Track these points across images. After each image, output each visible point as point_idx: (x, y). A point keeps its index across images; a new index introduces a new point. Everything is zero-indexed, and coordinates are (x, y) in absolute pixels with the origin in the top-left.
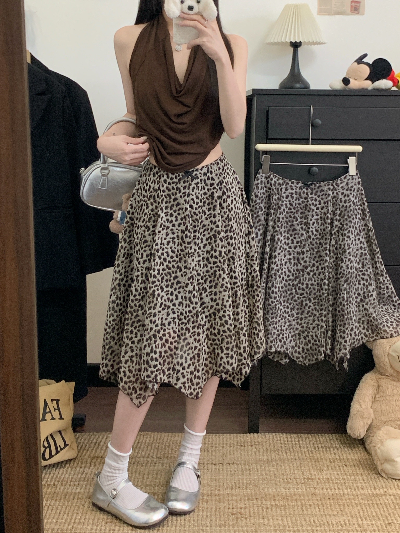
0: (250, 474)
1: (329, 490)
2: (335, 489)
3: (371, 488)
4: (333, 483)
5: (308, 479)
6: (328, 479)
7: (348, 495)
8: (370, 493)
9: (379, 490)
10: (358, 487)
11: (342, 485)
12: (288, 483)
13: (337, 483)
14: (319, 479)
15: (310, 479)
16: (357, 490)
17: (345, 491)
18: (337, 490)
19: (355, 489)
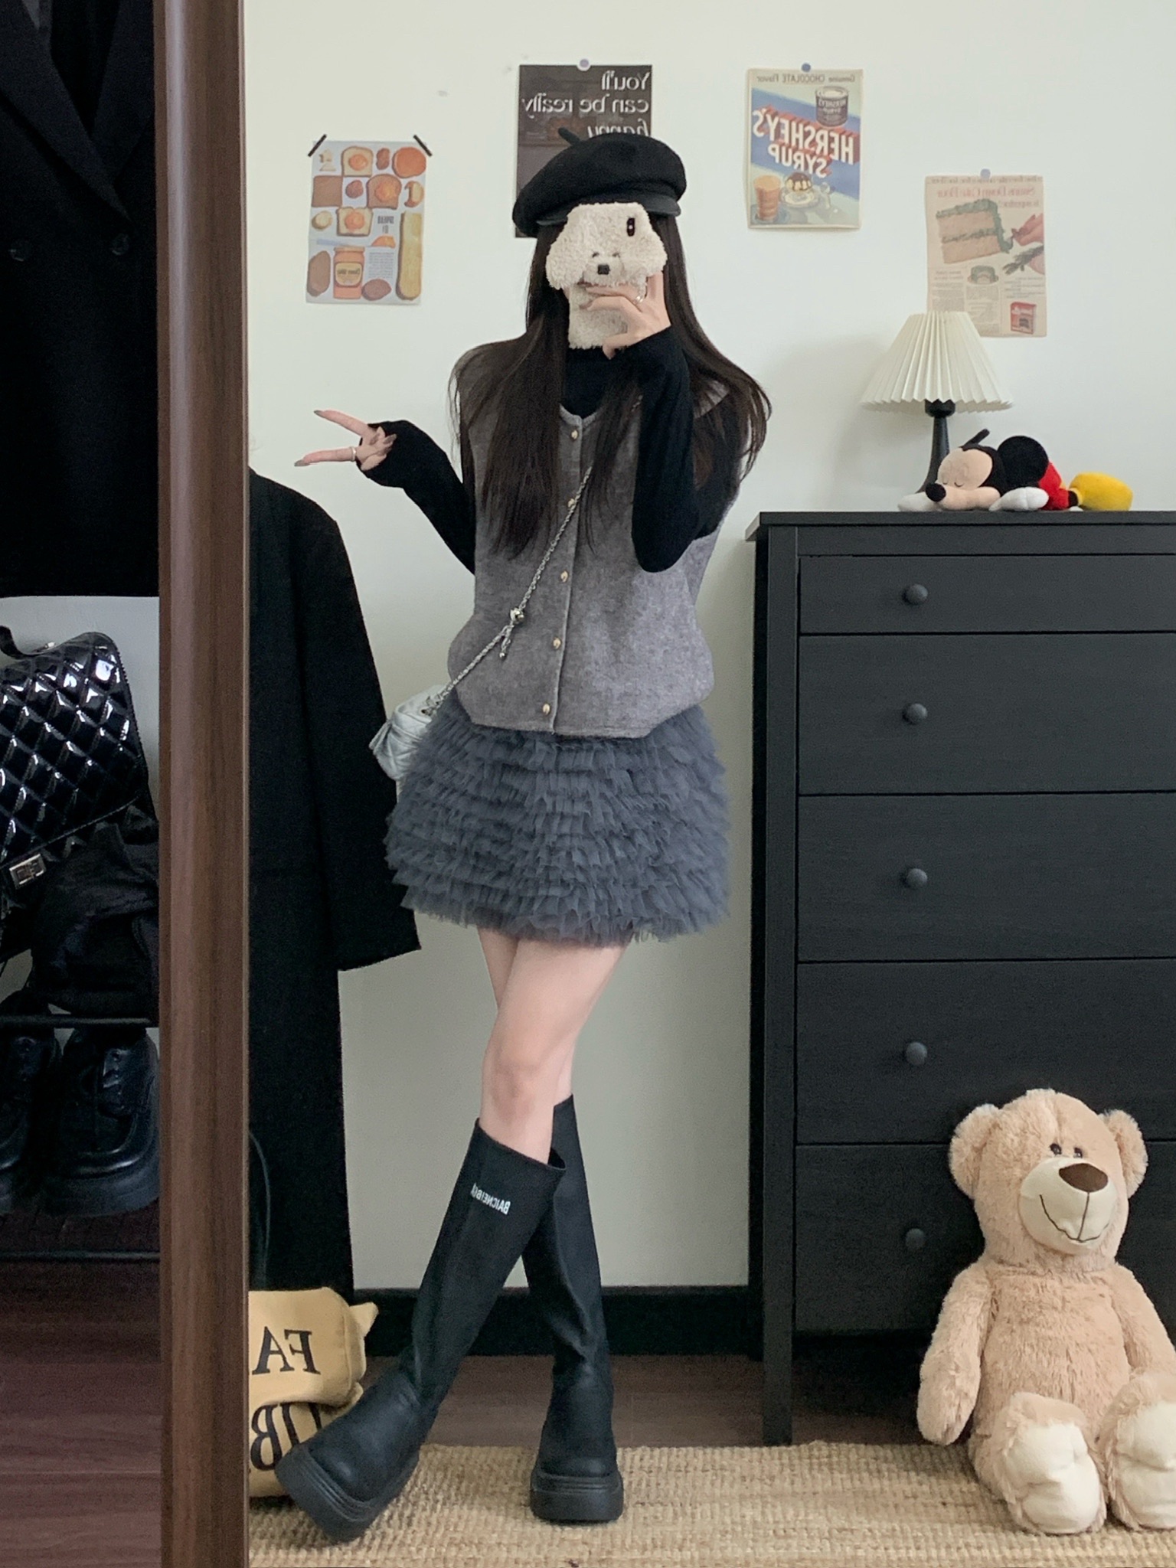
0: (693, 1522)
1: (892, 1551)
2: (908, 1548)
3: (1000, 1545)
4: (905, 1538)
5: (840, 1530)
6: (894, 1530)
7: (939, 1558)
8: (998, 1556)
9: (1022, 1548)
10: (967, 1545)
11: (927, 1540)
12: (787, 1536)
13: (915, 1538)
14: (870, 1530)
15: (845, 1530)
16: (964, 1550)
17: (934, 1553)
18: (912, 1553)
19: (959, 1549)
